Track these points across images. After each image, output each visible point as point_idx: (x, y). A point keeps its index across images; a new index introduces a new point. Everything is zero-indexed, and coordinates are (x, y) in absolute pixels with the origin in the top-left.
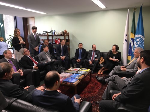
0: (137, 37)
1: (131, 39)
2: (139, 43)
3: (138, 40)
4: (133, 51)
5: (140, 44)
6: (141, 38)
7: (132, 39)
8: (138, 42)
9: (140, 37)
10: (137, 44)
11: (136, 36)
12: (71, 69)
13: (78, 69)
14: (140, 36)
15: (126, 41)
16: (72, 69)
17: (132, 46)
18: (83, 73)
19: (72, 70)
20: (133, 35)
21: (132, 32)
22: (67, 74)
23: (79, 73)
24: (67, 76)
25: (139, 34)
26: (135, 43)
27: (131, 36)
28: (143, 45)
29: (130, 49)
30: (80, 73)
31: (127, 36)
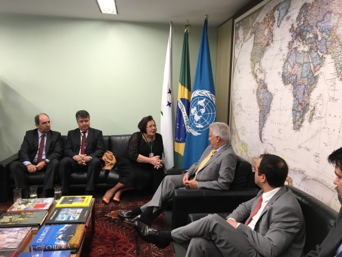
0: (199, 96)
1: (181, 99)
2: (203, 111)
3: (201, 103)
4: (189, 129)
5: (206, 112)
6: (208, 98)
7: (183, 100)
8: (201, 107)
9: (205, 97)
10: (199, 114)
11: (196, 93)
12: (19, 205)
13: (49, 201)
14: (206, 93)
15: (169, 104)
16: (23, 207)
17: (184, 118)
18: (75, 215)
19: (25, 211)
20: (186, 90)
21: (183, 84)
22: (12, 234)
23: (59, 219)
24: (15, 246)
25: (202, 88)
26: (193, 110)
27: (182, 92)
28: (213, 115)
29: (180, 126)
30: (62, 217)
31: (170, 92)
